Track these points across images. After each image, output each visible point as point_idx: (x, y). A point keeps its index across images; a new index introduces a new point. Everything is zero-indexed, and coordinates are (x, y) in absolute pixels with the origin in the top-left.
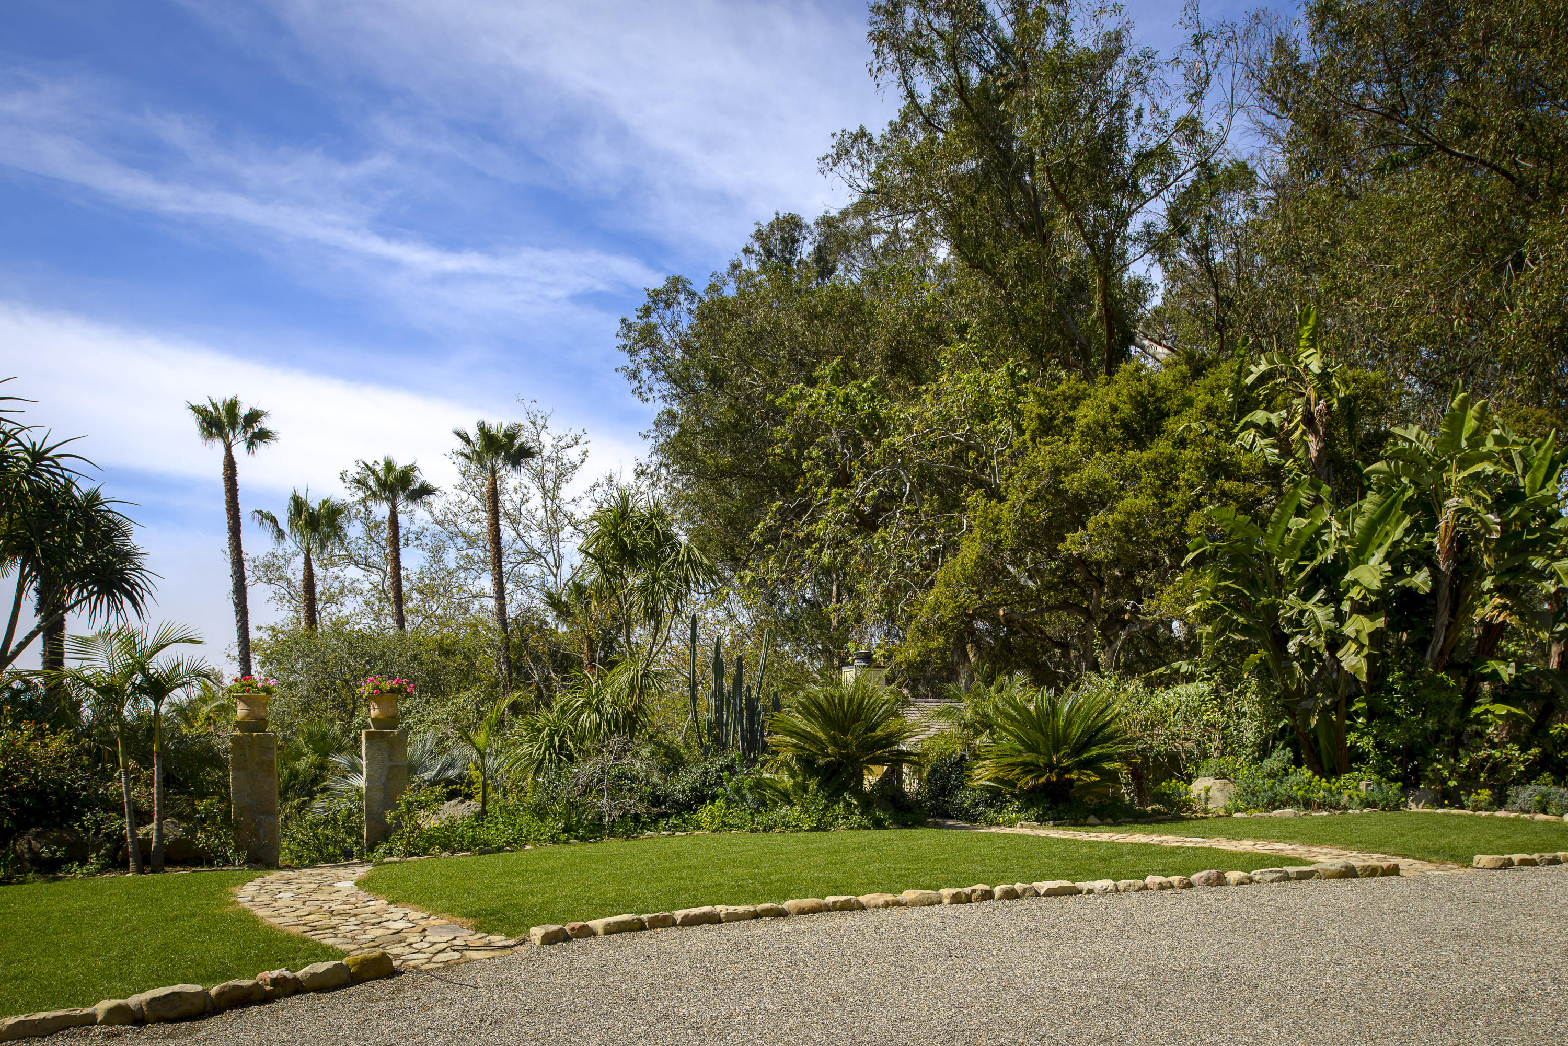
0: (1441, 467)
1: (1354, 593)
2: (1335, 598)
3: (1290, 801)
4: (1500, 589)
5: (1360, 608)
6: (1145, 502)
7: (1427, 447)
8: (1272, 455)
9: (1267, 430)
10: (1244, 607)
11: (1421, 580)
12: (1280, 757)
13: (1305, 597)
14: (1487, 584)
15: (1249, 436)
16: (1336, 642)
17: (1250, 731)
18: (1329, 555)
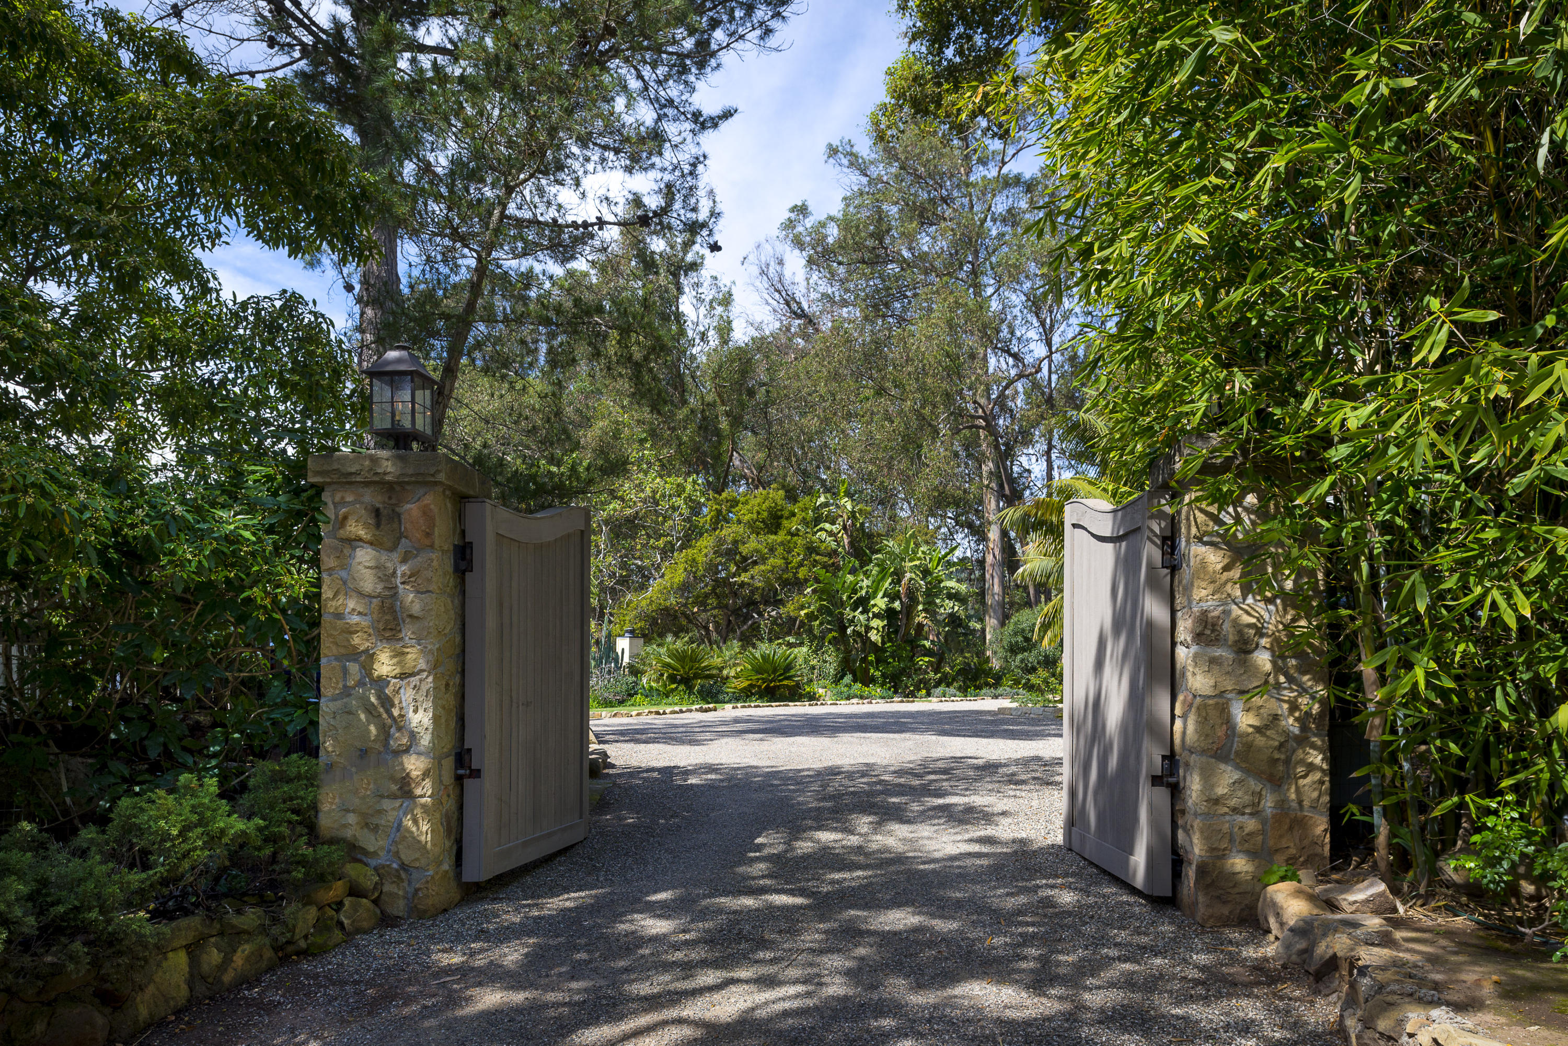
0: (903, 559)
1: (876, 610)
2: (866, 611)
3: (855, 696)
4: (925, 610)
5: (876, 616)
6: (780, 562)
7: (897, 551)
8: (833, 545)
9: (831, 534)
10: (830, 613)
11: (897, 605)
12: (848, 679)
13: (854, 610)
14: (920, 607)
15: (823, 535)
16: (868, 629)
17: (831, 669)
18: (863, 592)
